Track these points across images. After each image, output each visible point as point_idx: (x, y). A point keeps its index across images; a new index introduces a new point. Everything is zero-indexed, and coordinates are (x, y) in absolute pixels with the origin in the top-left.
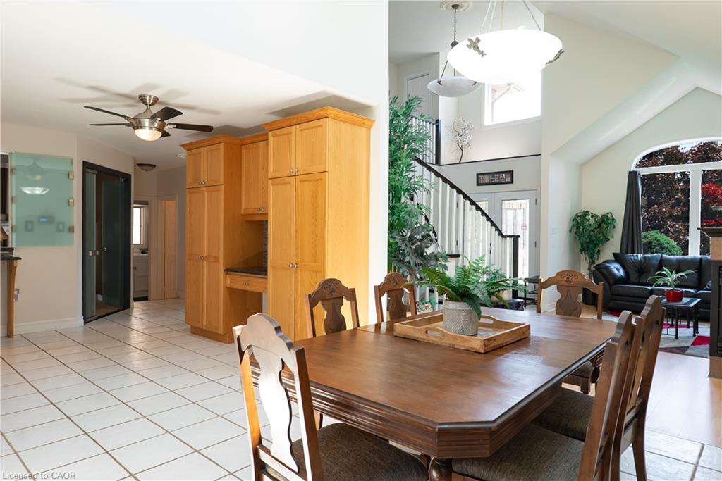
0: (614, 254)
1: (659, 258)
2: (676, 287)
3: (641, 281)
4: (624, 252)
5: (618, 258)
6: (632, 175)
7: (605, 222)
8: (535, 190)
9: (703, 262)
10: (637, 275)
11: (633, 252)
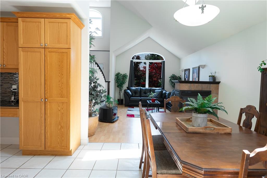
0: (127, 87)
1: (140, 88)
2: (154, 98)
3: (136, 96)
4: (129, 86)
5: (128, 88)
6: (132, 61)
7: (125, 76)
8: (103, 64)
9: (151, 90)
10: (134, 94)
11: (132, 87)
